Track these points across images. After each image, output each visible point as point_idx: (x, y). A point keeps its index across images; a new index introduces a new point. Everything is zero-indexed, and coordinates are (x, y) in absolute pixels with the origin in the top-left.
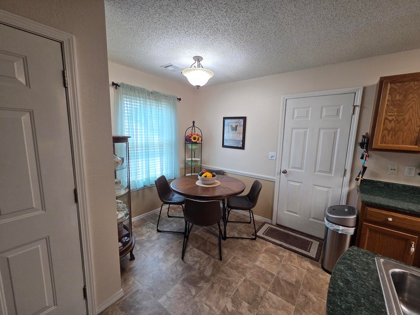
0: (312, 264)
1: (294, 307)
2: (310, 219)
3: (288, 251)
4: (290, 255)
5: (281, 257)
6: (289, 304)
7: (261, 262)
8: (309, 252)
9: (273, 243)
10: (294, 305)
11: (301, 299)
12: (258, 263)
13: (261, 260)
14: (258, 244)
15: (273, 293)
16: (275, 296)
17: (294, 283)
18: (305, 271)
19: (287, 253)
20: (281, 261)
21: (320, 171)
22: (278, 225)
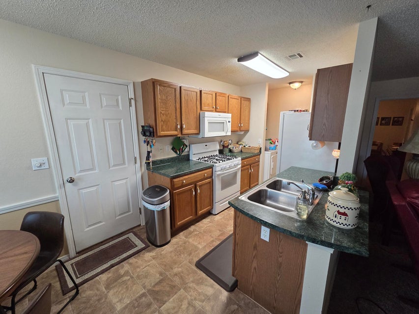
0: (149, 251)
1: (182, 290)
2: (117, 218)
3: (123, 263)
4: (131, 264)
5: (127, 273)
6: (179, 293)
7: (120, 301)
8: (137, 246)
9: (103, 272)
10: (180, 289)
11: (177, 280)
12: (119, 307)
13: (117, 300)
14: (89, 293)
15: (164, 304)
16: (167, 303)
17: (161, 277)
18: (154, 261)
19: (126, 266)
20: (132, 277)
21: (114, 166)
22: (79, 253)
